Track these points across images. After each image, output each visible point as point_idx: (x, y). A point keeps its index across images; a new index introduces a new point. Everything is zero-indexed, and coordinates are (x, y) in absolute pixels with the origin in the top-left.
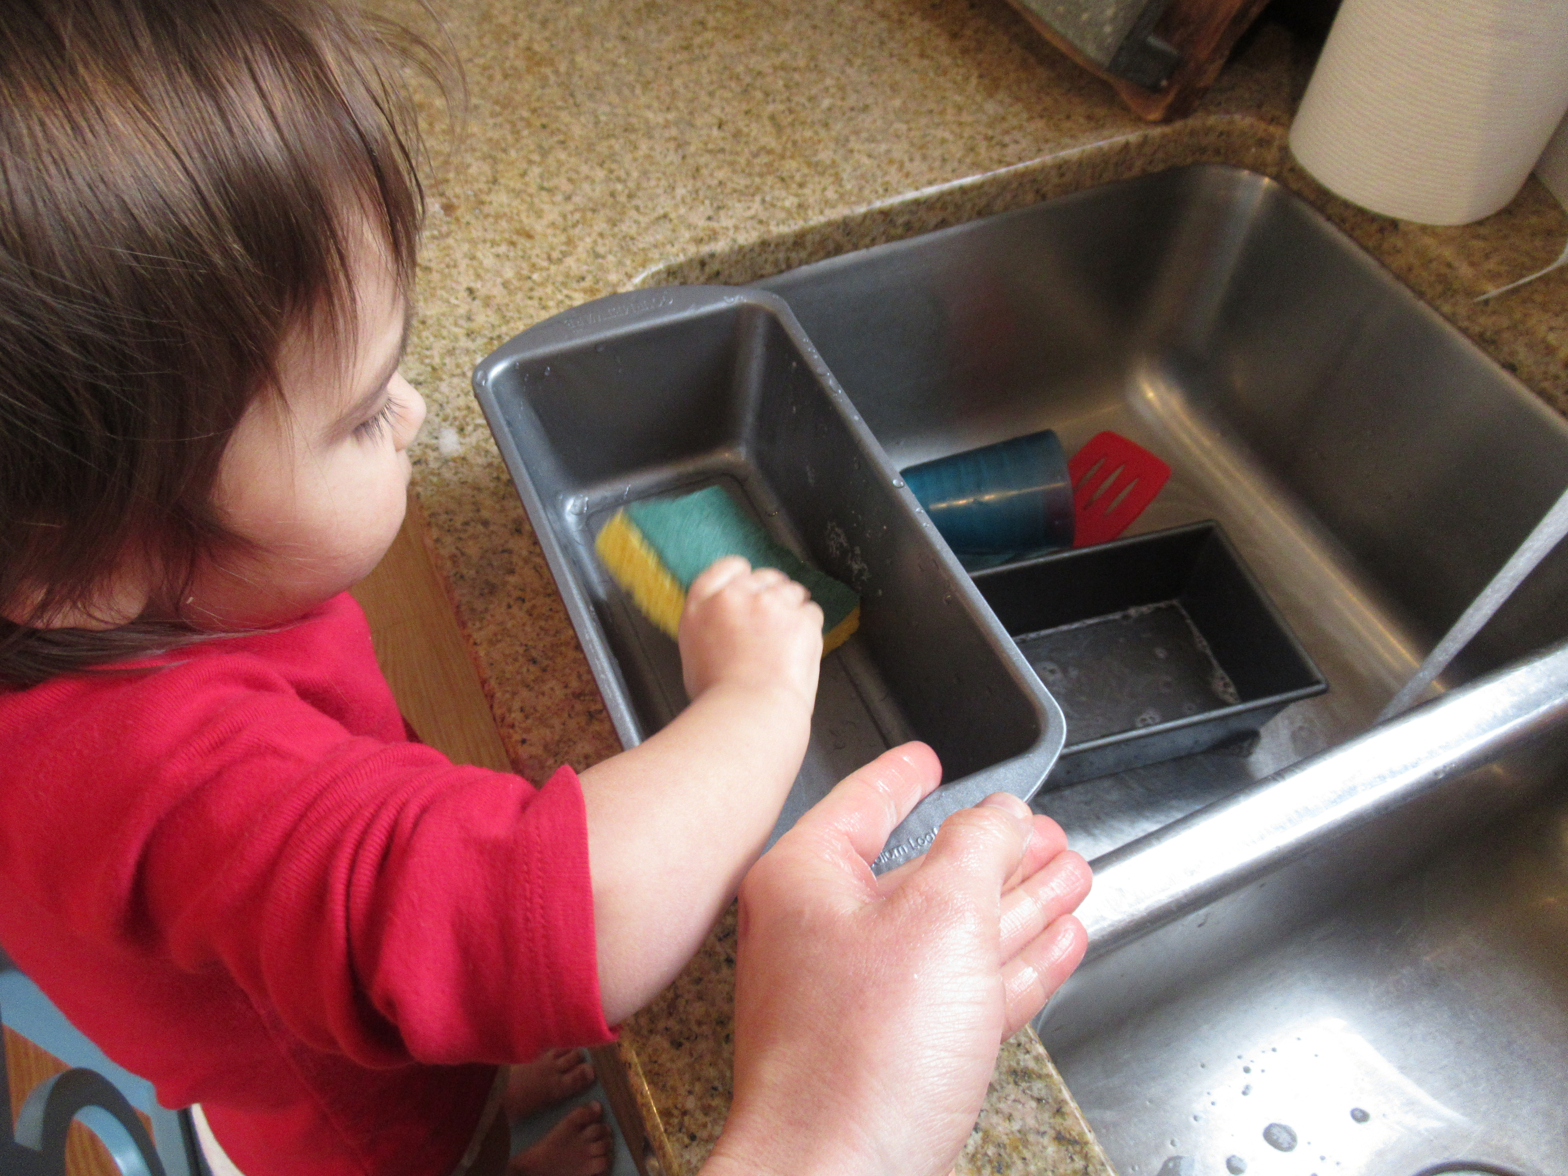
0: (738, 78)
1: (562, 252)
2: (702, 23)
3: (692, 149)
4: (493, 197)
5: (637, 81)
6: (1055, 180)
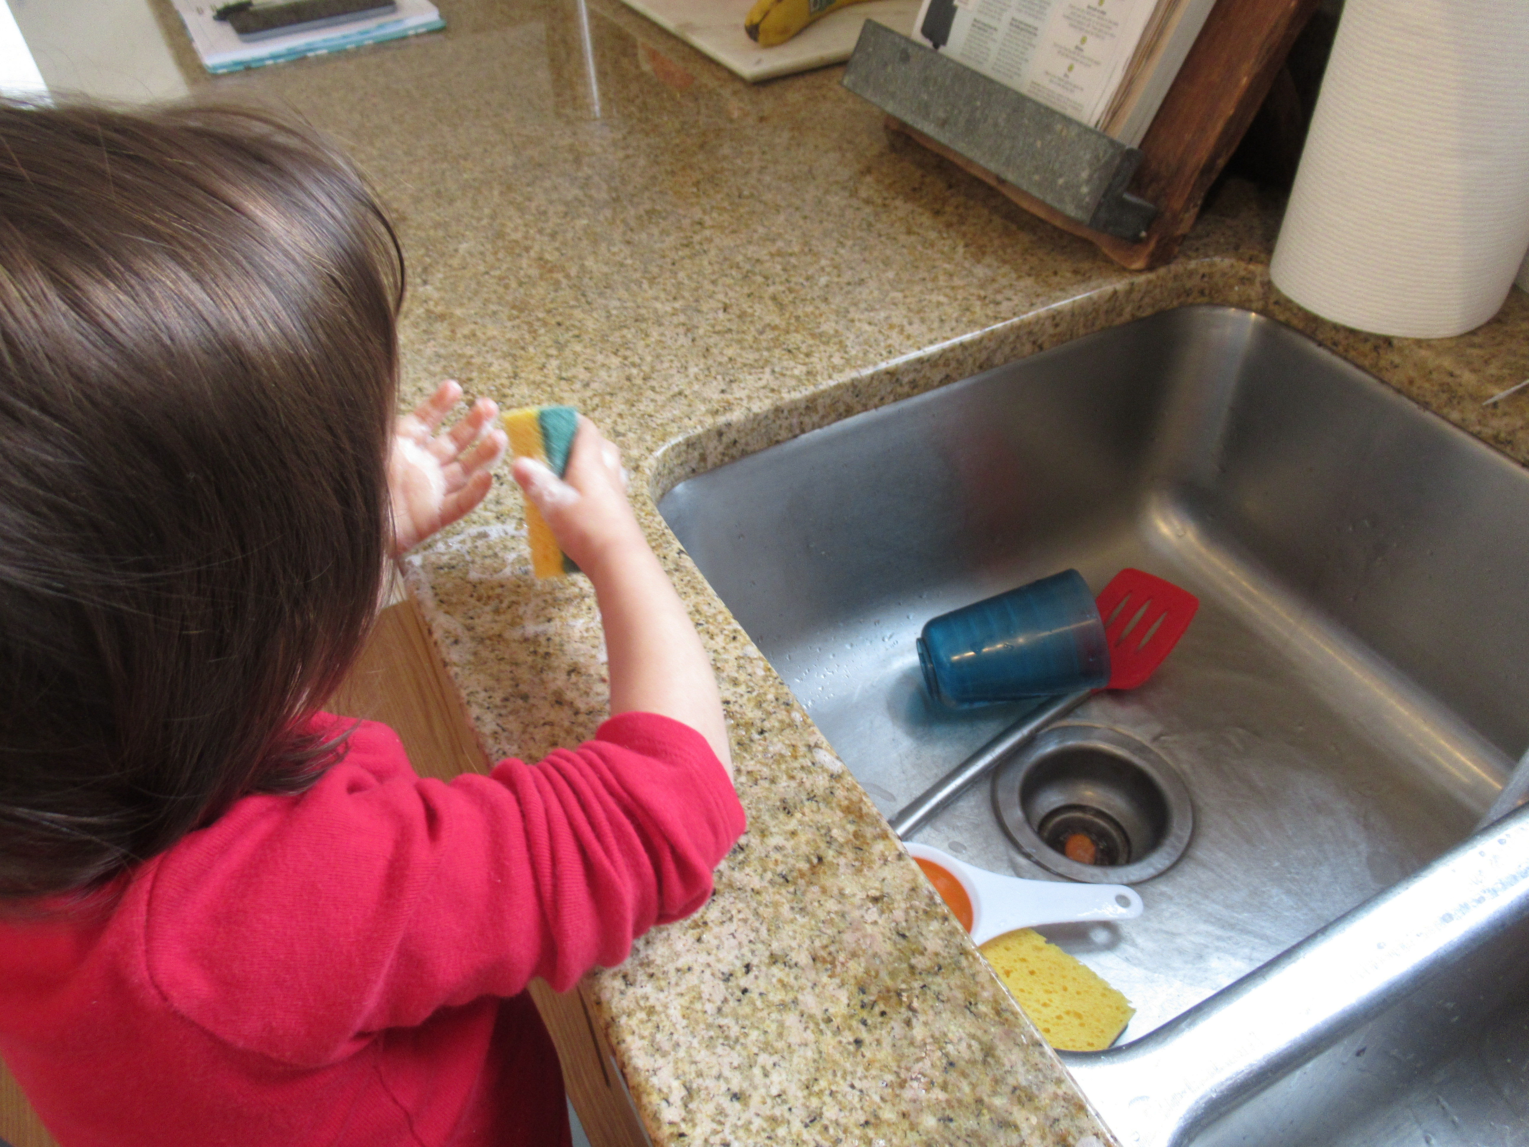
0: (738, 267)
2: (700, 223)
3: (701, 331)
4: (514, 390)
5: (644, 278)
6: (1051, 331)
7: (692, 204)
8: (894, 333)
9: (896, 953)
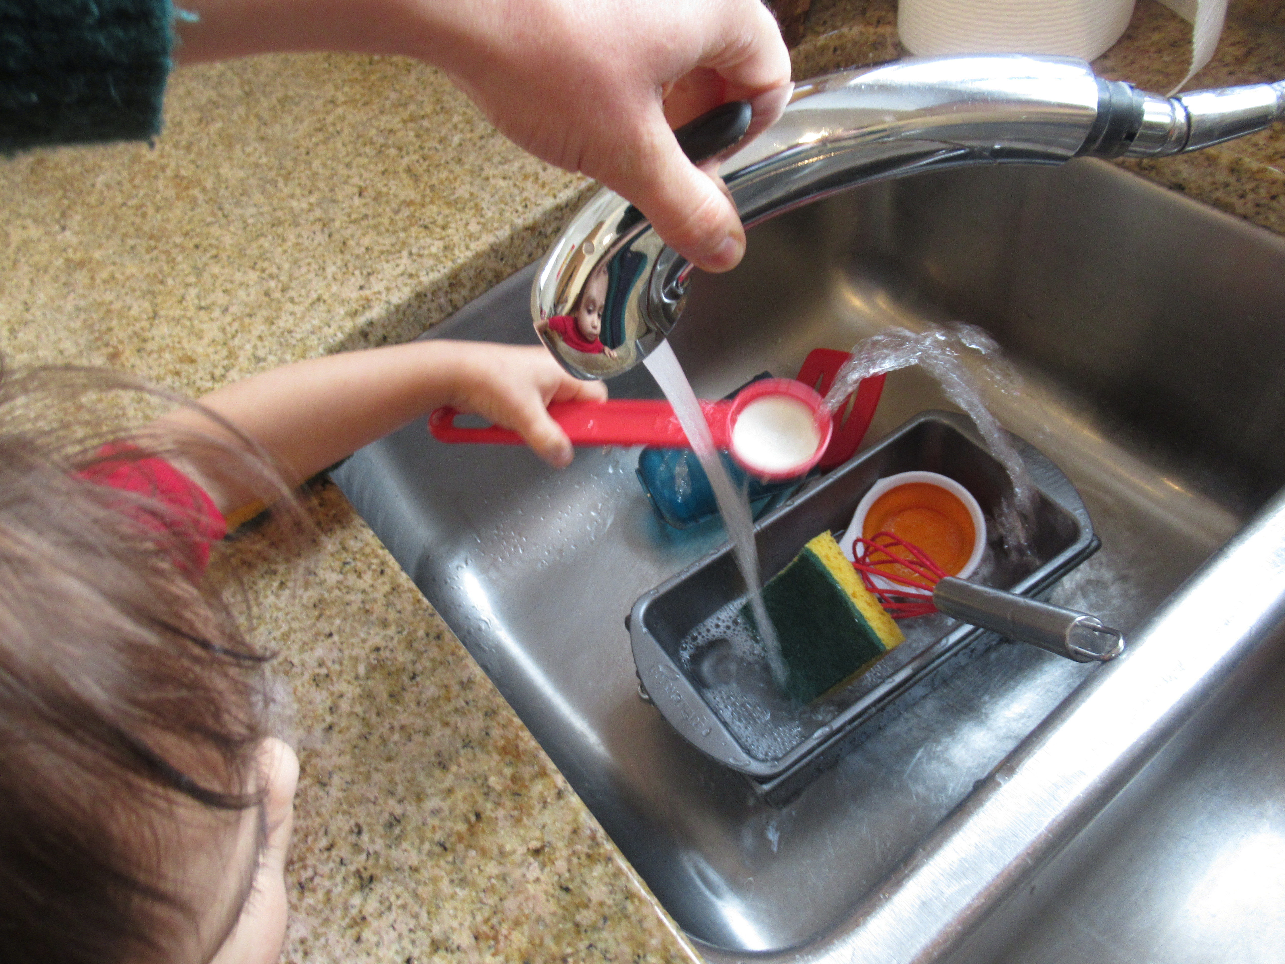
0: (372, 143)
1: (224, 367)
2: (333, 102)
3: (337, 224)
4: (155, 332)
5: (278, 175)
7: (324, 82)
8: (529, 185)
9: (560, 912)
